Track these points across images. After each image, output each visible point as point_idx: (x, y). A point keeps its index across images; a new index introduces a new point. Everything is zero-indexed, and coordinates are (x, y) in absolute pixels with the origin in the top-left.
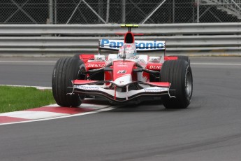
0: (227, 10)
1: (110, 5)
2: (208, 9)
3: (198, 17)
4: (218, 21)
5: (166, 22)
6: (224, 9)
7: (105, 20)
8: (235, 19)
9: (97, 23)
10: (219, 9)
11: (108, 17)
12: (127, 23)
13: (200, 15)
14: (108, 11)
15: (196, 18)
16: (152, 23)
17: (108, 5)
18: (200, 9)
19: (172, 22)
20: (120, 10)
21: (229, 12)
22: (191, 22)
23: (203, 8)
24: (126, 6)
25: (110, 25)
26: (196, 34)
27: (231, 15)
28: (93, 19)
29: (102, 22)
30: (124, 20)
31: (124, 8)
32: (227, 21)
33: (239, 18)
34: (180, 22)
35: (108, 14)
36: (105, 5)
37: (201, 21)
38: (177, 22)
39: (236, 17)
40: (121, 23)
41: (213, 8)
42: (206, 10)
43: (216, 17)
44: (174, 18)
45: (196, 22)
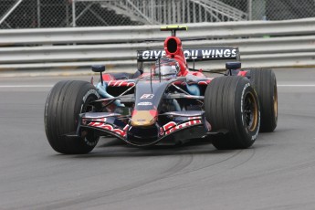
0: (114, 8)
2: (88, 8)
3: (74, 20)
4: (102, 25)
5: (28, 27)
6: (110, 7)
8: (127, 21)
10: (103, 6)
13: (77, 16)
15: (71, 20)
16: (7, 28)
18: (76, 7)
19: (36, 27)
21: (119, 12)
22: (65, 26)
23: (80, 6)
26: (71, 44)
27: (121, 16)
32: (116, 24)
33: (133, 19)
34: (48, 27)
37: (79, 24)
38: (44, 27)
39: (128, 18)
41: (96, 7)
42: (85, 9)
43: (100, 18)
44: (39, 20)
45: (72, 27)
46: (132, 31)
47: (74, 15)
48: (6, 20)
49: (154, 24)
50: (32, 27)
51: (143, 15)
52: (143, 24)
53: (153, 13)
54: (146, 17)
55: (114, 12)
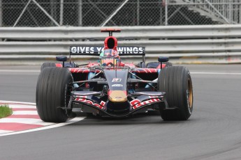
0: (199, 10)
1: (64, 5)
2: (178, 10)
3: (167, 19)
4: (189, 24)
5: (129, 25)
6: (196, 10)
7: (59, 23)
8: (209, 21)
9: (49, 26)
10: (190, 9)
11: (61, 19)
12: (83, 26)
13: (169, 16)
14: (62, 12)
15: (164, 20)
16: (113, 25)
17: (62, 6)
18: (169, 9)
19: (136, 25)
20: (76, 11)
21: (203, 13)
22: (159, 24)
23: (171, 9)
24: (83, 5)
25: (64, 28)
26: (164, 39)
27: (205, 17)
28: (44, 21)
29: (55, 25)
30: (81, 22)
31: (80, 8)
32: (200, 24)
33: (214, 19)
34: (145, 25)
35: (61, 16)
36: (59, 5)
37: (170, 23)
38: (142, 25)
39: (210, 19)
40: (77, 26)
41: (184, 9)
42: (176, 11)
43: (187, 18)
44: (138, 19)
45: (164, 25)
46: (213, 29)
47: (166, 16)
48: (112, 19)
49: (231, 23)
50: (132, 25)
51: (223, 16)
52: (222, 24)
53: (230, 14)
54: (225, 18)
55: (199, 13)
